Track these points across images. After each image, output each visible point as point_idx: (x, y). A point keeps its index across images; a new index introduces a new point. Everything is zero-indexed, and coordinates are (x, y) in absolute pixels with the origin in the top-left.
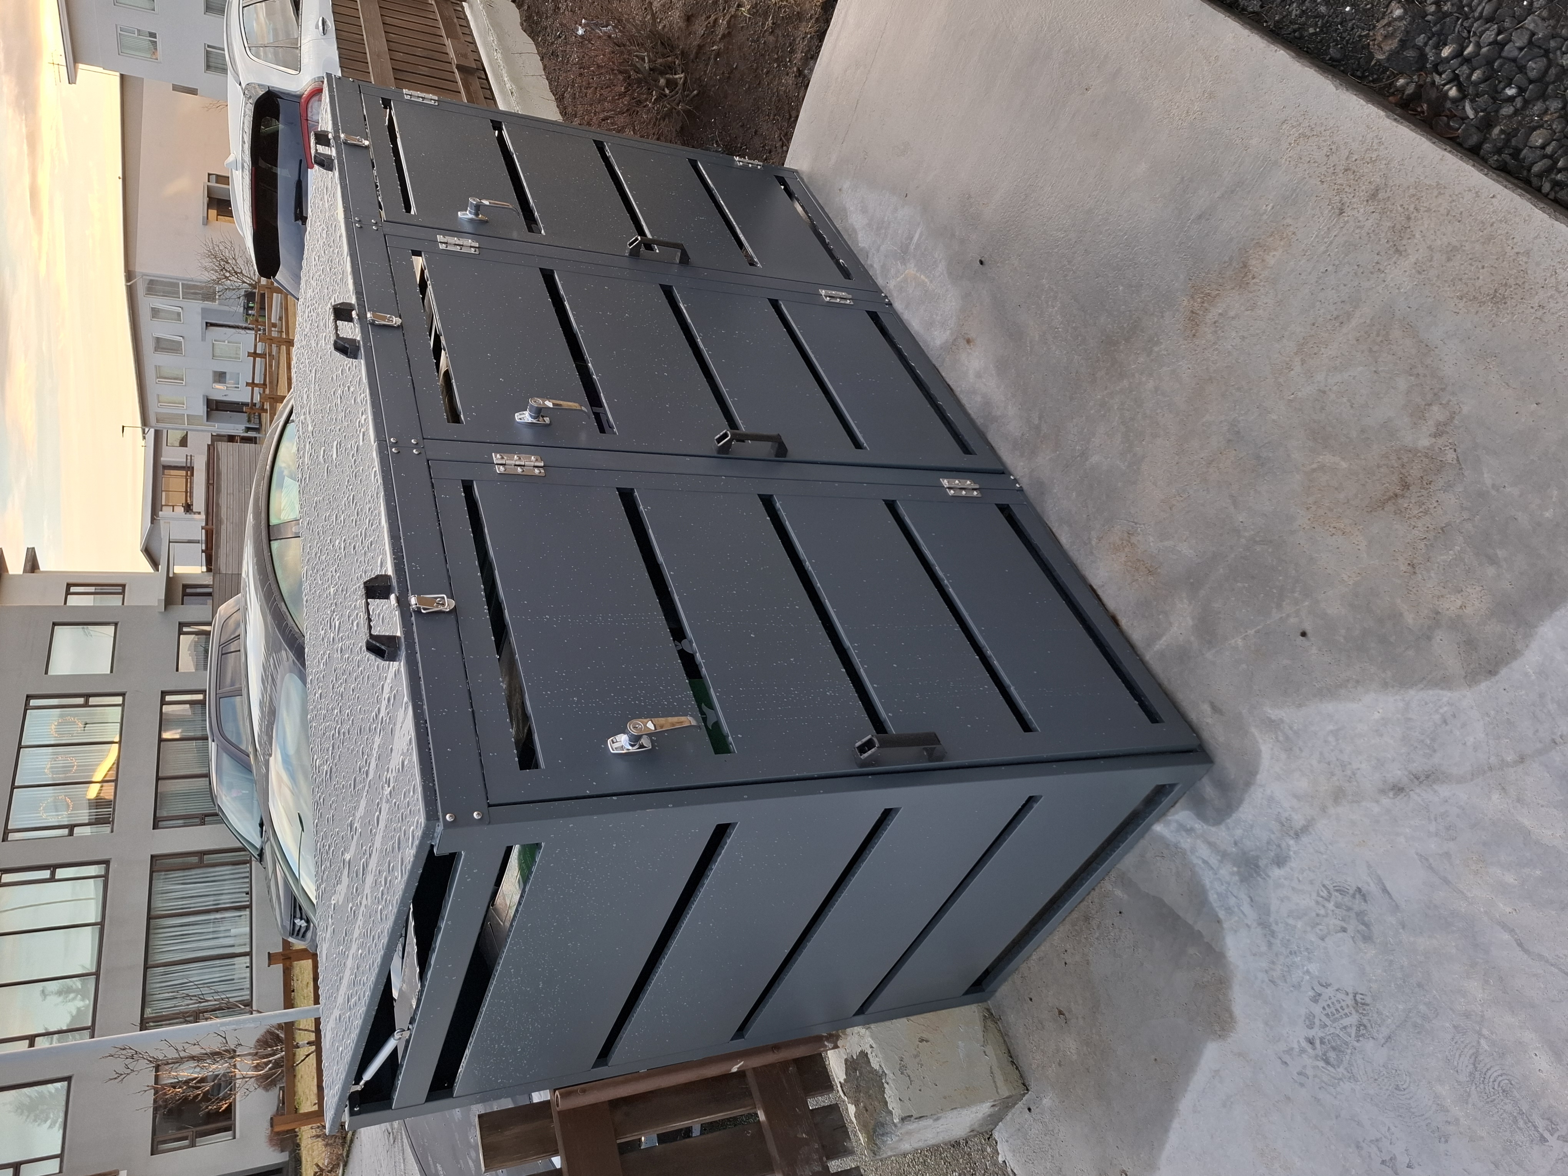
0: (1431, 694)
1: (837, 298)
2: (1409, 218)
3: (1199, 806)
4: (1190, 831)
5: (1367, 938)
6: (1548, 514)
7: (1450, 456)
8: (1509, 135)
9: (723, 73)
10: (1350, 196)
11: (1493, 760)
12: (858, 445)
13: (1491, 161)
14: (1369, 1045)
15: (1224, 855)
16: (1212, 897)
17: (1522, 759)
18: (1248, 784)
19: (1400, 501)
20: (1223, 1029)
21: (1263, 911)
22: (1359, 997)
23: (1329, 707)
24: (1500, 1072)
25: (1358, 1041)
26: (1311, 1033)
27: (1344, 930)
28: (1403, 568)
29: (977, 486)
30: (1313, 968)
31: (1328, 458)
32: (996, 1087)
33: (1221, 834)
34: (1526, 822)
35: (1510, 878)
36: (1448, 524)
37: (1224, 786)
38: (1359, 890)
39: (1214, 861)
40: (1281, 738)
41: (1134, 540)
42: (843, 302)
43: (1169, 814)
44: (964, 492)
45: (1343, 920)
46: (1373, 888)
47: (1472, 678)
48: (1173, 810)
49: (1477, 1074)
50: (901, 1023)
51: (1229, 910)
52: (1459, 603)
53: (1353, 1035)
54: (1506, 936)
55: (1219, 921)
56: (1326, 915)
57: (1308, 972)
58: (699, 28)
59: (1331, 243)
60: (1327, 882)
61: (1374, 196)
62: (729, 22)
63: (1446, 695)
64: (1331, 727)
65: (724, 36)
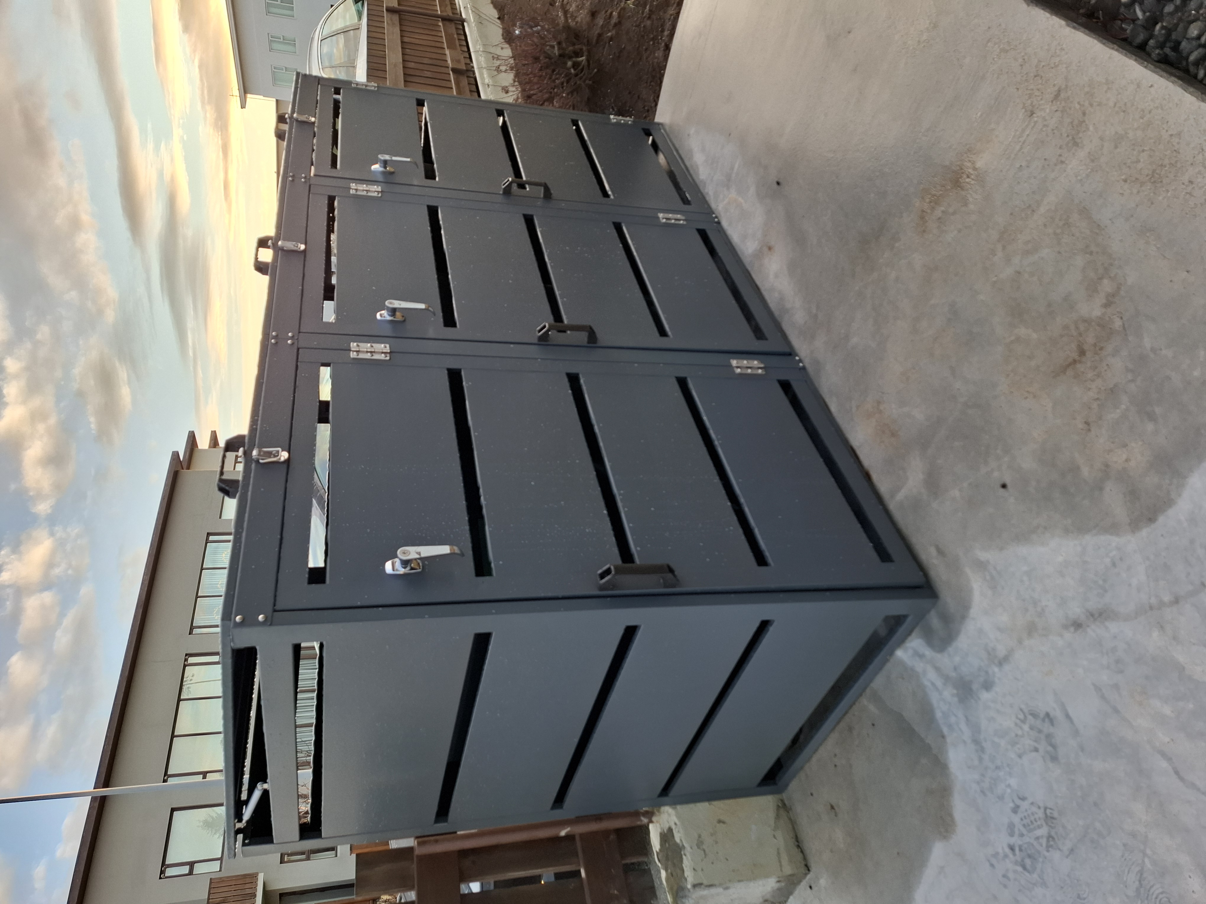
0: (1103, 539)
1: (672, 219)
2: (1084, 114)
3: (929, 636)
4: (921, 656)
5: (1054, 759)
6: (1196, 373)
7: (1118, 324)
8: (1169, 31)
9: (615, 53)
10: (1039, 98)
11: (1153, 601)
12: (662, 332)
13: (1154, 55)
14: (1056, 855)
15: (947, 679)
16: (938, 715)
17: (1176, 601)
18: (964, 617)
19: (1078, 366)
20: (947, 831)
21: (976, 729)
22: (1048, 811)
23: (1023, 550)
24: (1160, 890)
25: (1048, 851)
26: (1013, 840)
27: (1036, 750)
28: (1081, 426)
29: (762, 366)
30: (1013, 782)
31: (1022, 331)
32: (781, 866)
33: (945, 660)
34: (1181, 658)
35: (1167, 710)
36: (1116, 385)
37: (946, 619)
38: (1047, 715)
39: (939, 683)
40: (988, 578)
41: (882, 407)
42: (677, 222)
43: (907, 641)
44: (749, 371)
45: (1036, 741)
46: (1058, 714)
47: (1135, 525)
48: (910, 638)
49: (1142, 890)
50: (702, 808)
51: (950, 726)
52: (1124, 457)
53: (1044, 844)
54: (1164, 764)
55: (943, 737)
56: (1022, 736)
57: (1009, 786)
58: (600, 21)
59: (1024, 143)
60: (1023, 707)
61: (1057, 96)
62: (619, 14)
63: (1115, 540)
64: (1025, 568)
65: (616, 25)
